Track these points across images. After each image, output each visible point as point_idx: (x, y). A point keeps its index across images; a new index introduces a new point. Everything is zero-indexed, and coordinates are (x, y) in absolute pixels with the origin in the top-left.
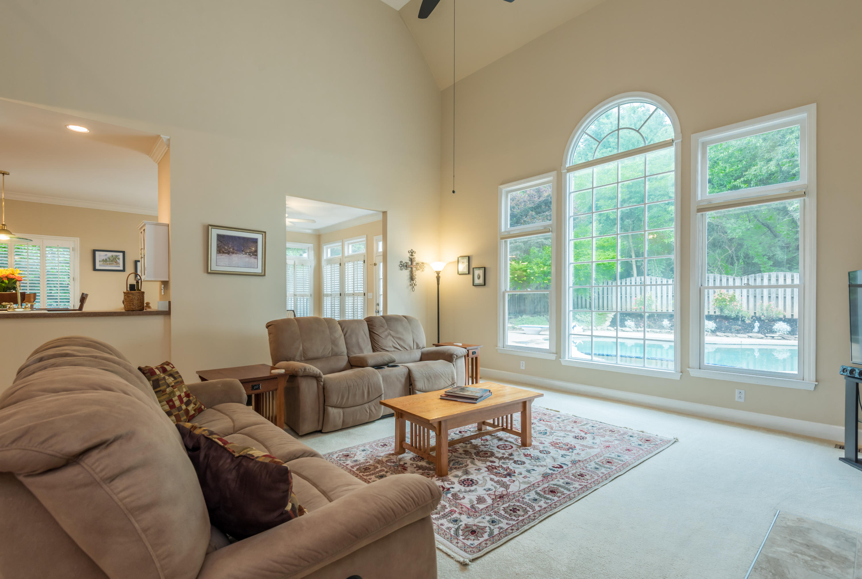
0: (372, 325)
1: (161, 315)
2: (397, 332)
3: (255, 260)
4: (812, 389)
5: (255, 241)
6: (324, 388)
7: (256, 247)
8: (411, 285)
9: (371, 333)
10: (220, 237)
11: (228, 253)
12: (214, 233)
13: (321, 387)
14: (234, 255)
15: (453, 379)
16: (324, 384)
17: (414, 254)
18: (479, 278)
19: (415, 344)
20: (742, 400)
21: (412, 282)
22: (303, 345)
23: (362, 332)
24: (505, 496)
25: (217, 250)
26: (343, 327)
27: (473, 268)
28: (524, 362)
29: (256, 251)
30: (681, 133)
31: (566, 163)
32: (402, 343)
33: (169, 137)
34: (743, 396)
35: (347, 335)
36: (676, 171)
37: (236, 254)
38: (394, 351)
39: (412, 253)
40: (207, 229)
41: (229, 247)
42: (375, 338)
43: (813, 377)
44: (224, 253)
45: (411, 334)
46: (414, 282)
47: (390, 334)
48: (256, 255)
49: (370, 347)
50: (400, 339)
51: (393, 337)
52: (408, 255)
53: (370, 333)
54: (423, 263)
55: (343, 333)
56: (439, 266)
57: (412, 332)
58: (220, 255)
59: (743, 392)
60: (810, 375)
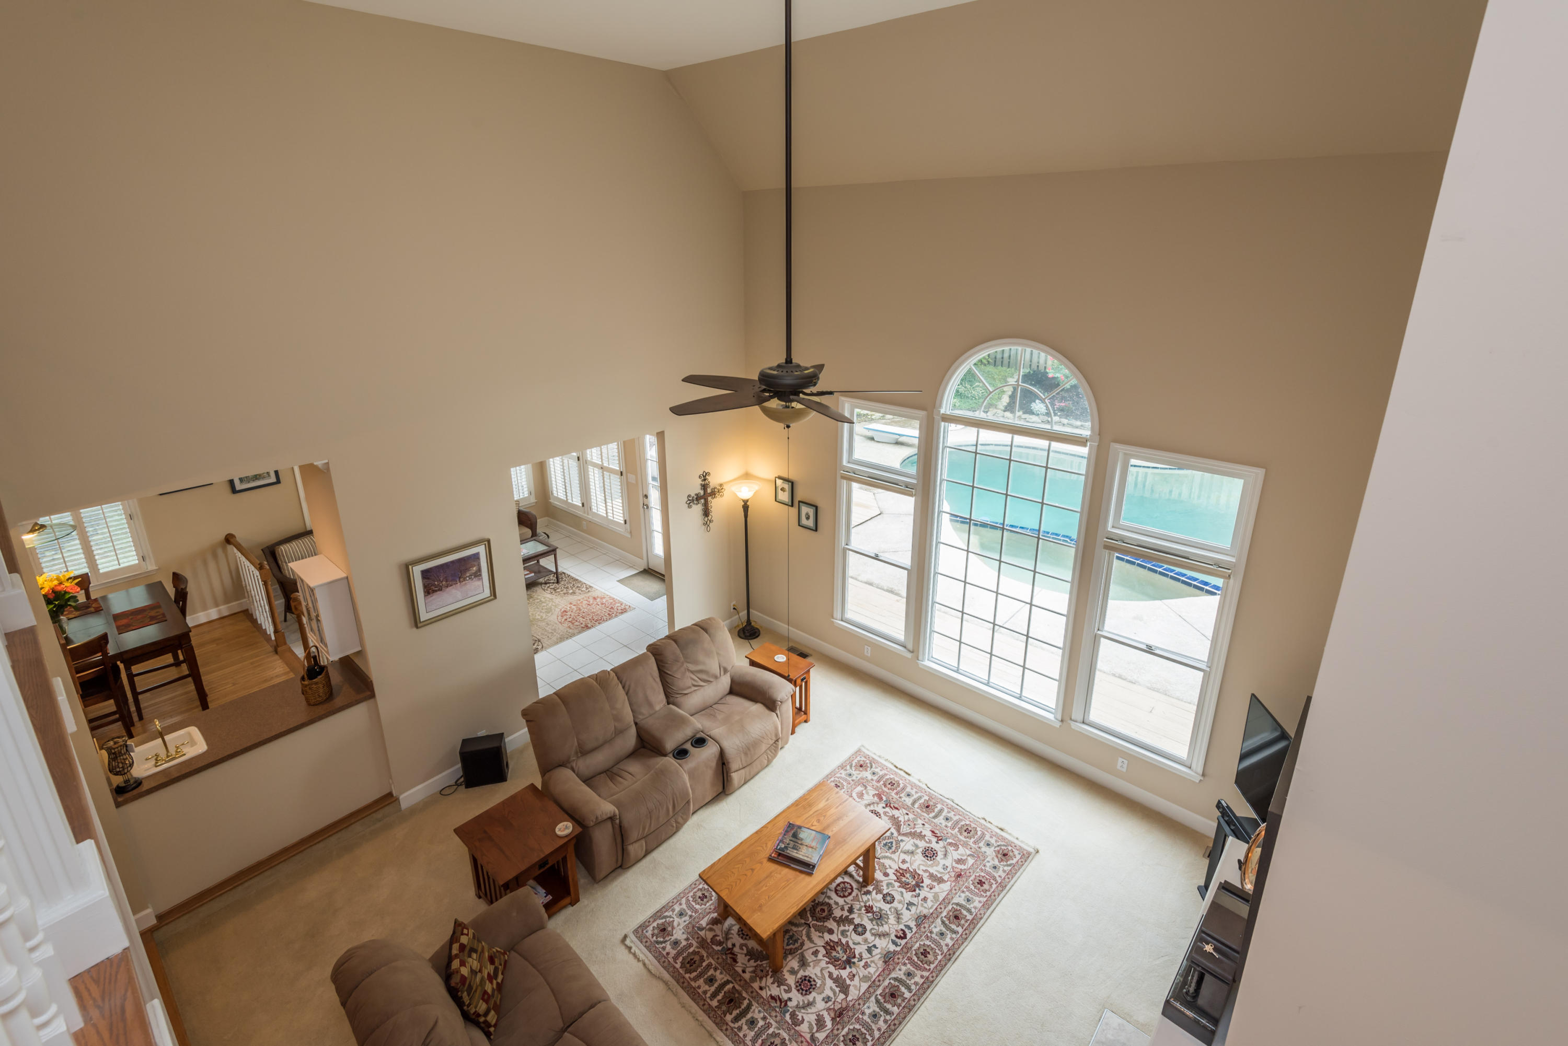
0: (661, 661)
1: (362, 702)
2: (696, 662)
3: (479, 583)
4: (1198, 782)
5: (476, 557)
6: (620, 827)
7: (479, 565)
8: (705, 524)
9: (662, 673)
10: (426, 574)
11: (440, 590)
12: (417, 571)
13: (617, 827)
14: (450, 588)
15: (776, 735)
16: (620, 822)
17: (707, 477)
18: (808, 518)
19: (722, 669)
20: (1124, 770)
21: (706, 519)
22: (577, 738)
23: (651, 679)
24: (844, 1012)
25: (425, 592)
26: (623, 681)
27: (799, 502)
28: (869, 648)
29: (479, 570)
30: (1099, 435)
31: (940, 406)
32: (704, 677)
33: (326, 461)
34: (1125, 766)
35: (631, 691)
36: (1087, 476)
37: (451, 585)
38: (695, 691)
39: (704, 476)
40: (406, 568)
41: (440, 580)
42: (669, 681)
43: (1200, 770)
44: (434, 591)
45: (716, 658)
46: (710, 518)
47: (688, 670)
48: (480, 575)
49: (662, 697)
50: (701, 671)
51: (692, 672)
52: (700, 481)
53: (659, 673)
54: (721, 485)
55: (625, 690)
56: (745, 492)
57: (718, 654)
58: (429, 596)
59: (1126, 762)
60: (1198, 766)
